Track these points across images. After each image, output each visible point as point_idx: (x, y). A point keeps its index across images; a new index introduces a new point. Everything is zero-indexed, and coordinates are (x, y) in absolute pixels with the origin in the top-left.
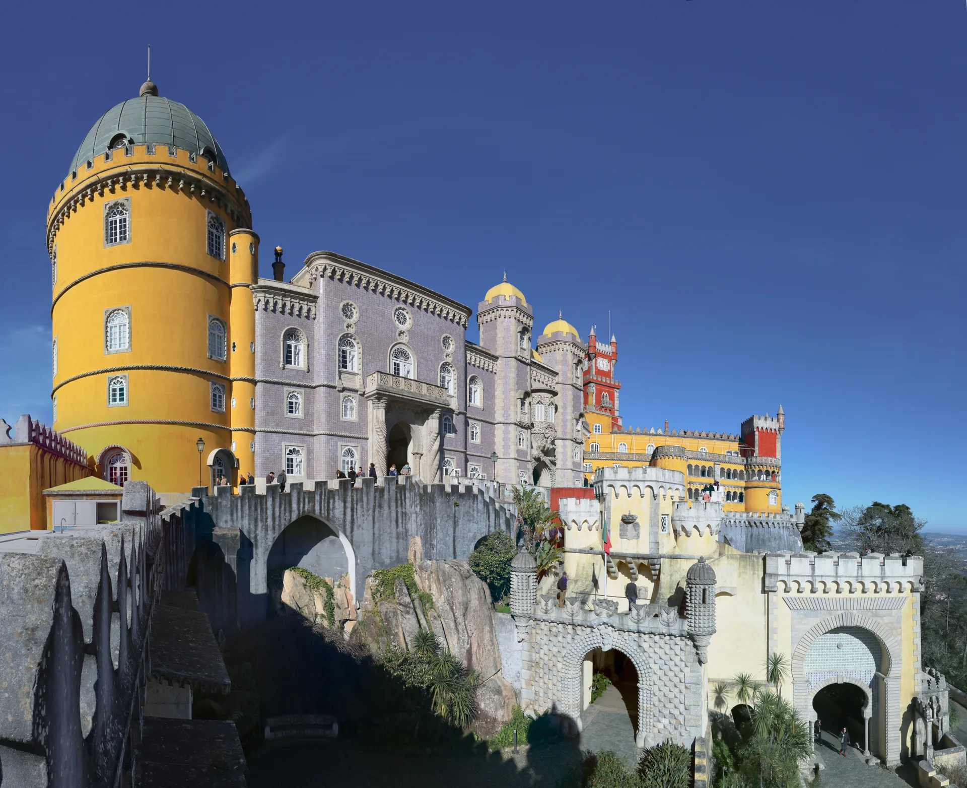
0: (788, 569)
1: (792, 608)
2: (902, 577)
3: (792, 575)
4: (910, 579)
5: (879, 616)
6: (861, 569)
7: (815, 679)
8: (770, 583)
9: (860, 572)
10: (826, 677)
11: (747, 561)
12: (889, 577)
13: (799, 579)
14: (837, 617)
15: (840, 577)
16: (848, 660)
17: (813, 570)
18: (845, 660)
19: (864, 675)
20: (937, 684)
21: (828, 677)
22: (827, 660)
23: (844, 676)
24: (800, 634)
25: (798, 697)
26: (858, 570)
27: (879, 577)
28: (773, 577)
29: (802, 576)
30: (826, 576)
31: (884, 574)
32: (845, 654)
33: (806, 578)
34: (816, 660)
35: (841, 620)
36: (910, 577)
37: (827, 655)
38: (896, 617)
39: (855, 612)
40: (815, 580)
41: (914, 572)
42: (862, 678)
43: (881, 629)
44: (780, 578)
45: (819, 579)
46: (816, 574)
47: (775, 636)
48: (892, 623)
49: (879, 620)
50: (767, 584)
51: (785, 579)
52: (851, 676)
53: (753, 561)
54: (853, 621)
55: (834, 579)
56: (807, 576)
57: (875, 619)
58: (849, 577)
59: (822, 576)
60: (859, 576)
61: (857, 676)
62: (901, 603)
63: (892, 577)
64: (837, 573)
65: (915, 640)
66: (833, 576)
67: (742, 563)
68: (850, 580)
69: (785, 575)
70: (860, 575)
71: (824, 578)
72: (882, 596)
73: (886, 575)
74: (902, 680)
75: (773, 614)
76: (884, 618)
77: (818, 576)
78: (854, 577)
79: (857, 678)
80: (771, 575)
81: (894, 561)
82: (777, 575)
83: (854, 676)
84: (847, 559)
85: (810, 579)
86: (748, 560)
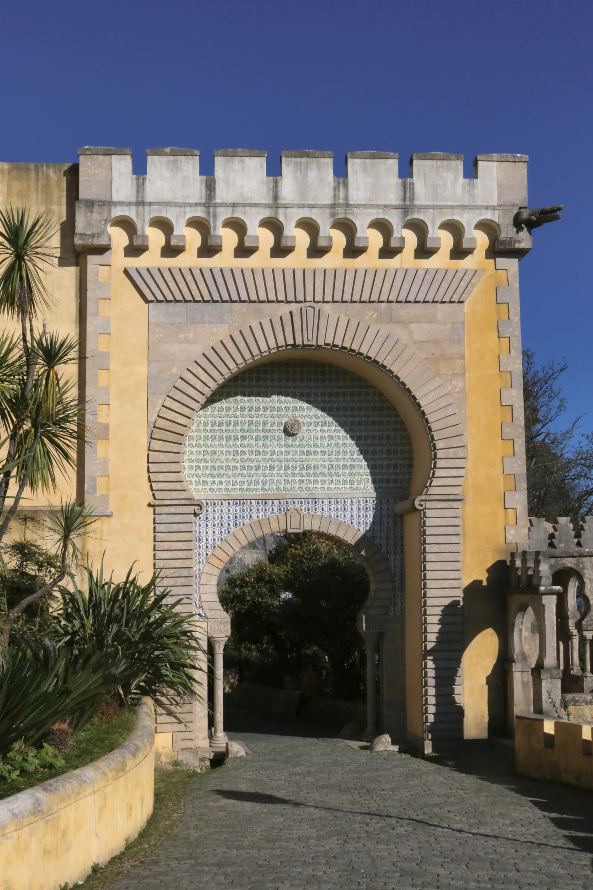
0: (140, 187)
1: (150, 297)
2: (463, 207)
3: (150, 204)
4: (488, 215)
5: (397, 322)
6: (346, 185)
7: (225, 521)
8: (89, 224)
9: (342, 194)
10: (254, 515)
11: (29, 179)
12: (426, 207)
13: (170, 214)
14: (277, 322)
15: (286, 207)
16: (315, 468)
17: (210, 187)
18: (309, 467)
19: (362, 513)
20: (578, 535)
21: (261, 515)
22: (258, 468)
23: (304, 512)
24: (174, 370)
25: (165, 545)
26: (336, 188)
27: (395, 207)
28: (96, 209)
29: (177, 205)
30: (245, 205)
31: (412, 199)
32: (309, 453)
33: (188, 209)
34: (228, 468)
35: (288, 329)
36: (487, 208)
37: (258, 453)
38: (449, 326)
39: (327, 308)
40: (215, 216)
41: (500, 196)
42: (356, 519)
43: (405, 356)
44: (117, 212)
45: (224, 214)
46: (218, 200)
47: (103, 376)
48: (436, 342)
49: (398, 331)
50: (80, 225)
51: (131, 213)
52: (326, 514)
53: (48, 178)
54: (322, 331)
55: (267, 213)
56: (190, 205)
57: (385, 329)
58: (311, 206)
59: (234, 205)
60: (339, 205)
61: (341, 513)
62: (463, 284)
63: (434, 207)
64: (276, 197)
65: (505, 394)
66: (266, 206)
67: (17, 185)
68: (314, 215)
69: (129, 204)
70: (341, 201)
71: (240, 209)
72: (406, 266)
73: (417, 202)
74: (468, 508)
75: (97, 314)
76: (413, 326)
77: (224, 205)
78: (324, 206)
79: (341, 519)
80: (90, 204)
81: (439, 163)
82: (108, 204)
83: (333, 514)
84: (304, 160)
85: (200, 213)
86: (33, 175)
